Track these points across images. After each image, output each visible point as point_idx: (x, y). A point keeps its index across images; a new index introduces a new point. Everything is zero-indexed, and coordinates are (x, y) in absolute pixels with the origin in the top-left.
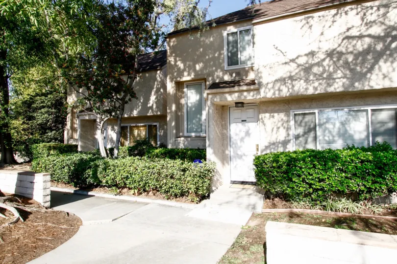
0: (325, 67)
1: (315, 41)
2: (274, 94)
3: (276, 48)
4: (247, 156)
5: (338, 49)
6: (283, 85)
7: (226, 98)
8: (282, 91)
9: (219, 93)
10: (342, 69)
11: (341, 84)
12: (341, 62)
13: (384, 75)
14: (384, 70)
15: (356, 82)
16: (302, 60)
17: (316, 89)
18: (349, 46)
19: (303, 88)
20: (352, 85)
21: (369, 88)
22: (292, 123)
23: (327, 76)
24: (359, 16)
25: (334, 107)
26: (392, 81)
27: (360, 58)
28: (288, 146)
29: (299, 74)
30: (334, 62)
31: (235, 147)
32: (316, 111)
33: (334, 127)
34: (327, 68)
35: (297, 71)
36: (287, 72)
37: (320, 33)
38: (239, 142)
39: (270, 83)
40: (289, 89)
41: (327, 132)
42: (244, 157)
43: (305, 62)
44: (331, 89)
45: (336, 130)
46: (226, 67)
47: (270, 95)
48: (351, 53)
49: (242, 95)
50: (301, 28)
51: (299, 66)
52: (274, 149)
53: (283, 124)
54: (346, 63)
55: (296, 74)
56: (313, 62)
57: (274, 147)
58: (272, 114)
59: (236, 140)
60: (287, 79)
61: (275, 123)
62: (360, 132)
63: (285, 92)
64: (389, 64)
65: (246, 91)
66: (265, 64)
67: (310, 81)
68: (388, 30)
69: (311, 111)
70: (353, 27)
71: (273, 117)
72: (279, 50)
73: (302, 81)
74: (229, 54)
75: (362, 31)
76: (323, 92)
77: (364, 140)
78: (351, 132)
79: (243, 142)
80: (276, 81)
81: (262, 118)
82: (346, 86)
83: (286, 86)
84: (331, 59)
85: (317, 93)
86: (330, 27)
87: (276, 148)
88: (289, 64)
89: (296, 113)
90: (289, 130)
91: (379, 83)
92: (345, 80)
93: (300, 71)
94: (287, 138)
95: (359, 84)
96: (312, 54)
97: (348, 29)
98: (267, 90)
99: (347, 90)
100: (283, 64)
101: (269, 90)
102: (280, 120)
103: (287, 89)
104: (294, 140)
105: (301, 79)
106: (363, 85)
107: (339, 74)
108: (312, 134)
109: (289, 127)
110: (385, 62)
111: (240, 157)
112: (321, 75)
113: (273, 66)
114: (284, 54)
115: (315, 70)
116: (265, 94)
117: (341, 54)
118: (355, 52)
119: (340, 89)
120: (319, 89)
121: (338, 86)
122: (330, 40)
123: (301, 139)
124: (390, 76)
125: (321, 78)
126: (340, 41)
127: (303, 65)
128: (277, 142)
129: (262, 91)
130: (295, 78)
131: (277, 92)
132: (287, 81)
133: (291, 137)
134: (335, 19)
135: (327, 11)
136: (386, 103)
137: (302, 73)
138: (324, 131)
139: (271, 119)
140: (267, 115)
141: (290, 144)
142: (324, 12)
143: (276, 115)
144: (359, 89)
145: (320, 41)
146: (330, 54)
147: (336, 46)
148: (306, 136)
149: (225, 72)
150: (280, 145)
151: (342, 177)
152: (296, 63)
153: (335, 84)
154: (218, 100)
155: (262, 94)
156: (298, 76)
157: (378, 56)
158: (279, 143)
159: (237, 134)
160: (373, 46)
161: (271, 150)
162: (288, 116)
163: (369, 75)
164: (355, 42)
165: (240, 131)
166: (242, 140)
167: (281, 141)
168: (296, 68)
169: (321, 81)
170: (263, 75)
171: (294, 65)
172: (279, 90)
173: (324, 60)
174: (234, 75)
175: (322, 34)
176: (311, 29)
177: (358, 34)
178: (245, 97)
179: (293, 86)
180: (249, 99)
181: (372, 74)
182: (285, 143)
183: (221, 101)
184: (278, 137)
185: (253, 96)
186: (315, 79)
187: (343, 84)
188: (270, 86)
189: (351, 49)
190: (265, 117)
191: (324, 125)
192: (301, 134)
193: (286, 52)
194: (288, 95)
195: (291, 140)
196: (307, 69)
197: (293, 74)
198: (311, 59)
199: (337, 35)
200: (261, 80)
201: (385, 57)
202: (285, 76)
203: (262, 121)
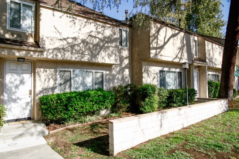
0: (81, 47)
1: (77, 32)
2: (53, 57)
3: (56, 28)
4: (21, 99)
5: (87, 40)
6: (59, 52)
7: (14, 54)
8: (58, 56)
9: (7, 48)
10: (88, 51)
11: (87, 58)
12: (88, 47)
13: (102, 57)
14: (103, 55)
15: (93, 58)
16: (70, 41)
17: (76, 58)
18: (91, 40)
19: (70, 56)
20: (92, 59)
21: (97, 62)
22: (58, 76)
23: (81, 52)
24: (95, 27)
25: (80, 68)
26: (105, 60)
27: (95, 47)
28: (55, 91)
29: (68, 48)
30: (85, 46)
31: (10, 92)
32: (72, 70)
33: (79, 79)
34: (82, 48)
35: (67, 46)
36: (61, 45)
37: (79, 29)
38: (13, 89)
39: (51, 49)
40: (62, 55)
41: (76, 82)
42: (18, 101)
43: (71, 42)
44: (83, 60)
45: (80, 81)
46: (8, 27)
47: (50, 57)
48: (92, 44)
49: (29, 53)
50: (70, 22)
51: (68, 43)
52: (46, 93)
53: (52, 77)
54: (90, 48)
55: (67, 47)
56: (75, 43)
57: (46, 91)
58: (45, 69)
59: (10, 87)
60: (61, 49)
61: (47, 75)
62: (90, 83)
63: (60, 57)
64: (104, 53)
65: (32, 51)
66: (48, 36)
67: (73, 53)
68: (104, 38)
69: (69, 70)
70: (93, 31)
71: (46, 71)
72: (57, 30)
73: (69, 53)
74: (11, 18)
75: (96, 35)
76: (79, 60)
77: (91, 86)
78: (86, 83)
79: (18, 89)
80: (54, 49)
81: (38, 72)
82: (89, 59)
83: (60, 54)
84: (84, 44)
85: (76, 60)
86: (84, 27)
87: (47, 92)
88: (63, 41)
89: (61, 70)
90: (56, 81)
91: (101, 60)
92: (89, 56)
93: (68, 46)
94: (55, 86)
95: (94, 59)
96: (75, 39)
97: (91, 32)
98: (48, 54)
99: (89, 61)
100: (59, 39)
101: (50, 54)
102: (51, 74)
103: (61, 56)
104: (59, 86)
105: (69, 51)
106: (96, 60)
107: (87, 53)
108: (68, 83)
109: (56, 78)
110: (103, 52)
111: (15, 101)
112: (79, 51)
113: (53, 39)
114: (60, 33)
115: (76, 48)
116: (47, 56)
117: (87, 43)
118: (93, 44)
119: (87, 60)
120: (78, 58)
121: (86, 59)
122: (83, 34)
123: (62, 86)
124: (104, 58)
125: (78, 53)
126: (87, 36)
127: (70, 43)
128: (48, 88)
129: (45, 53)
130: (66, 50)
131: (55, 56)
132: (61, 51)
133: (57, 85)
134: (86, 24)
135: (83, 19)
136: (99, 70)
137: (69, 48)
138: (75, 82)
139: (45, 73)
140: (42, 70)
141: (56, 89)
142: (81, 18)
143: (48, 70)
144: (94, 62)
145: (79, 33)
146: (83, 41)
147: (86, 38)
148: (65, 84)
149: (6, 31)
150: (50, 90)
151: (91, 104)
152: (67, 41)
153: (85, 57)
154: (6, 54)
155: (45, 56)
156: (67, 49)
157: (101, 48)
158: (50, 88)
159: (12, 83)
160: (99, 43)
161: (43, 93)
162: (56, 72)
163: (97, 56)
164: (93, 39)
165: (15, 80)
166: (17, 87)
167: (51, 87)
168: (66, 44)
169: (78, 55)
170: (46, 43)
171: (65, 42)
172: (56, 55)
173: (80, 44)
174: (15, 36)
175: (80, 29)
176: (75, 24)
177: (94, 35)
178: (32, 56)
179: (65, 54)
180: (35, 57)
181: (99, 55)
182: (53, 89)
183: (9, 54)
184: (49, 84)
185: (38, 56)
186: (76, 53)
187: (88, 58)
188: (51, 51)
189: (91, 42)
190: (40, 71)
191: (75, 78)
192: (63, 83)
193: (61, 33)
194: (61, 59)
195: (57, 87)
196: (72, 46)
197: (65, 47)
198: (74, 42)
199: (87, 32)
200: (44, 46)
201: (103, 49)
202: (60, 47)
203: (38, 73)
